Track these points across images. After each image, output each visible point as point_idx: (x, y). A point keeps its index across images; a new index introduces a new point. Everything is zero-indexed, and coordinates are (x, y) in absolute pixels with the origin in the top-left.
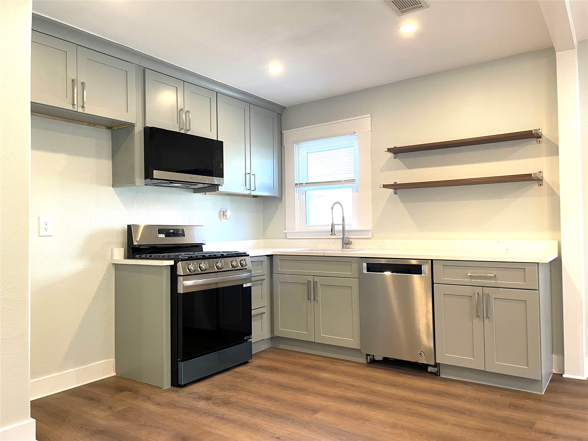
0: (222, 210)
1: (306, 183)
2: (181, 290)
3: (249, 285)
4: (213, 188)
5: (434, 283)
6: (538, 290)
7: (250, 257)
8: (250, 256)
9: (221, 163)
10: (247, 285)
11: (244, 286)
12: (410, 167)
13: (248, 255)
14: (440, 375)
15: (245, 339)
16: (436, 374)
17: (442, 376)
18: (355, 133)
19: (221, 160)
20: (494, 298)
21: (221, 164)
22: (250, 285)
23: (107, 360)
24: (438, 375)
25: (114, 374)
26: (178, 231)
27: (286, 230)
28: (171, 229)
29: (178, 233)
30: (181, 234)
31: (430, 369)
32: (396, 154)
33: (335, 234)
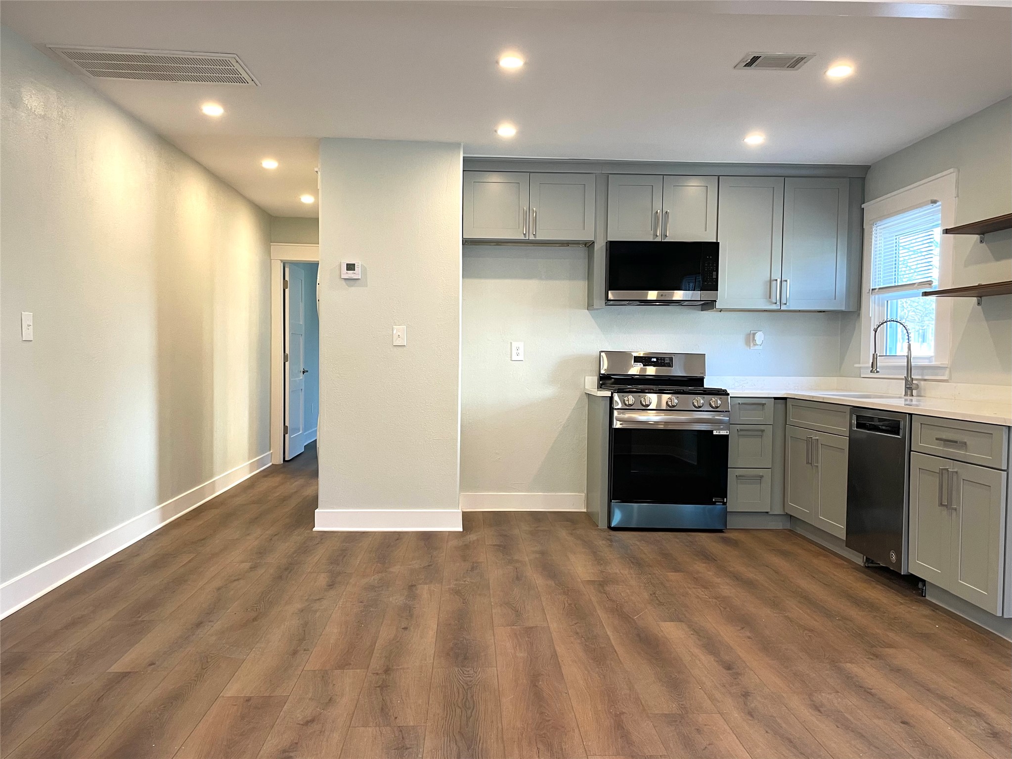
0: (752, 332)
1: (880, 289)
2: (617, 425)
3: (723, 433)
4: (709, 305)
5: (912, 450)
6: (1007, 471)
7: (731, 397)
8: (731, 395)
9: (715, 271)
10: (719, 432)
11: (715, 433)
12: (998, 258)
13: (728, 394)
14: (925, 596)
15: (714, 500)
16: (922, 594)
17: (928, 598)
18: (934, 202)
19: (715, 268)
20: (963, 480)
21: (715, 273)
22: (727, 432)
23: (577, 494)
24: (924, 595)
25: (585, 510)
26: (664, 360)
27: (860, 364)
28: (653, 358)
29: (663, 363)
30: (667, 363)
31: (920, 585)
32: (983, 234)
33: (877, 372)
